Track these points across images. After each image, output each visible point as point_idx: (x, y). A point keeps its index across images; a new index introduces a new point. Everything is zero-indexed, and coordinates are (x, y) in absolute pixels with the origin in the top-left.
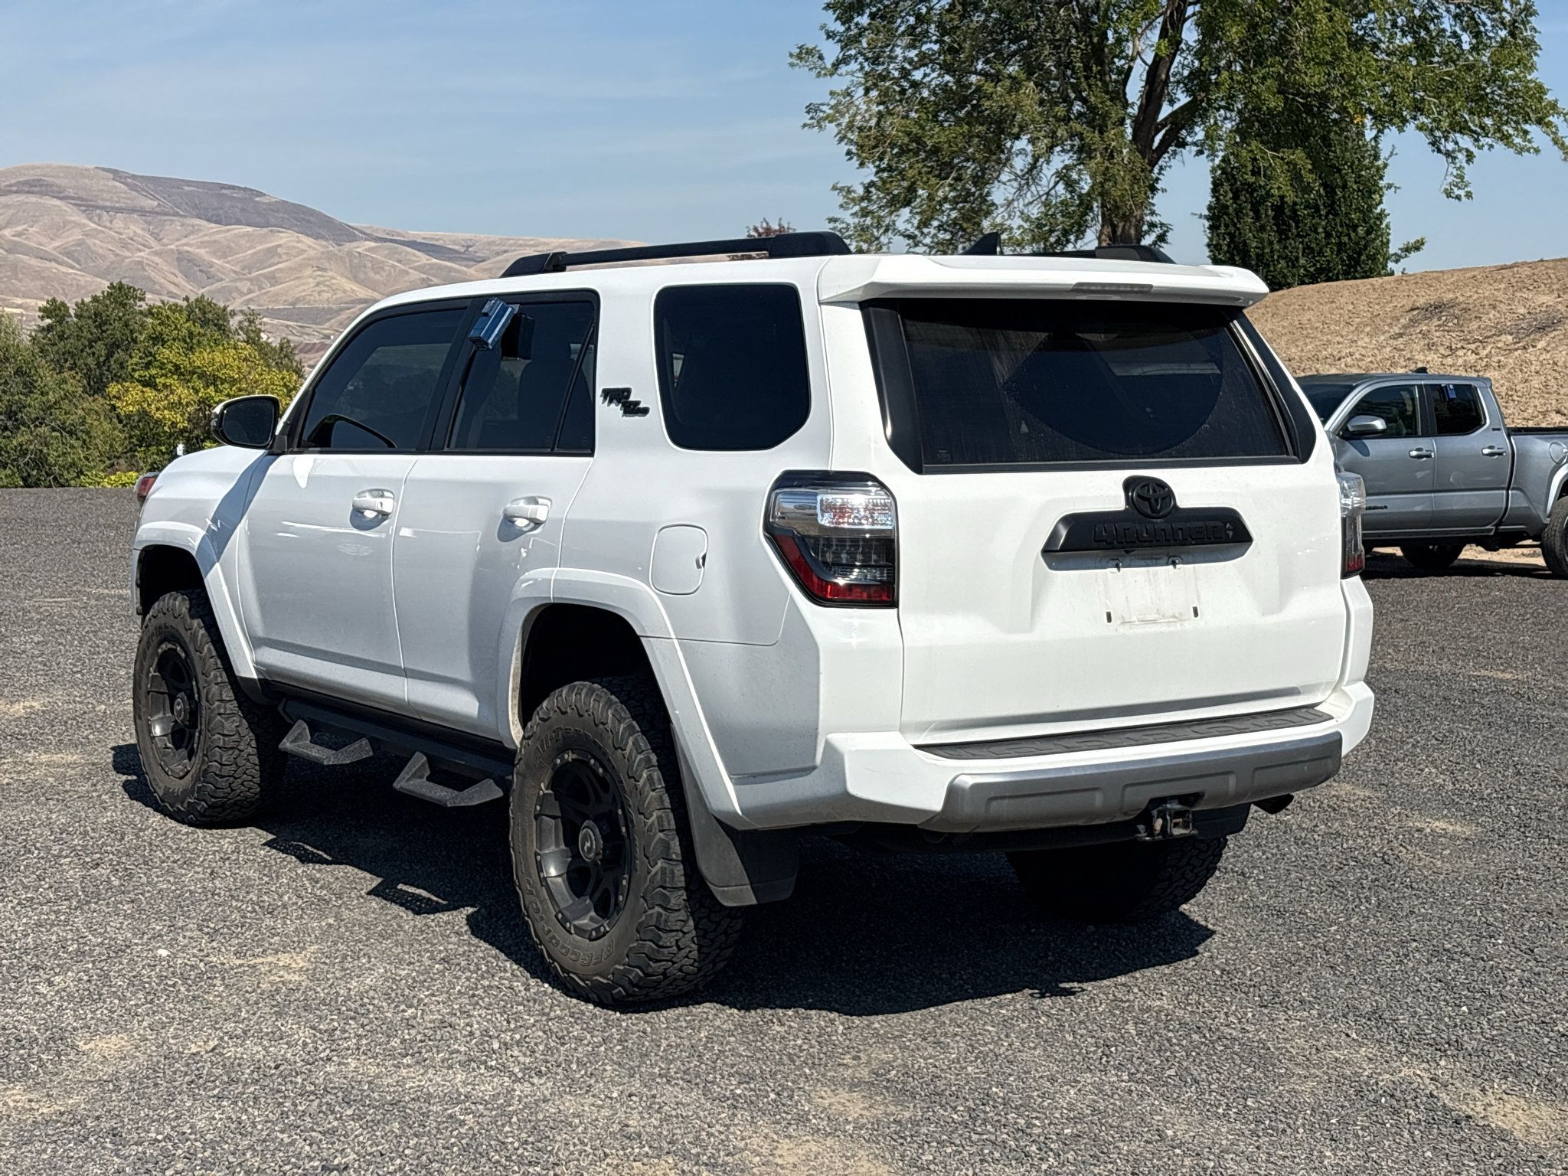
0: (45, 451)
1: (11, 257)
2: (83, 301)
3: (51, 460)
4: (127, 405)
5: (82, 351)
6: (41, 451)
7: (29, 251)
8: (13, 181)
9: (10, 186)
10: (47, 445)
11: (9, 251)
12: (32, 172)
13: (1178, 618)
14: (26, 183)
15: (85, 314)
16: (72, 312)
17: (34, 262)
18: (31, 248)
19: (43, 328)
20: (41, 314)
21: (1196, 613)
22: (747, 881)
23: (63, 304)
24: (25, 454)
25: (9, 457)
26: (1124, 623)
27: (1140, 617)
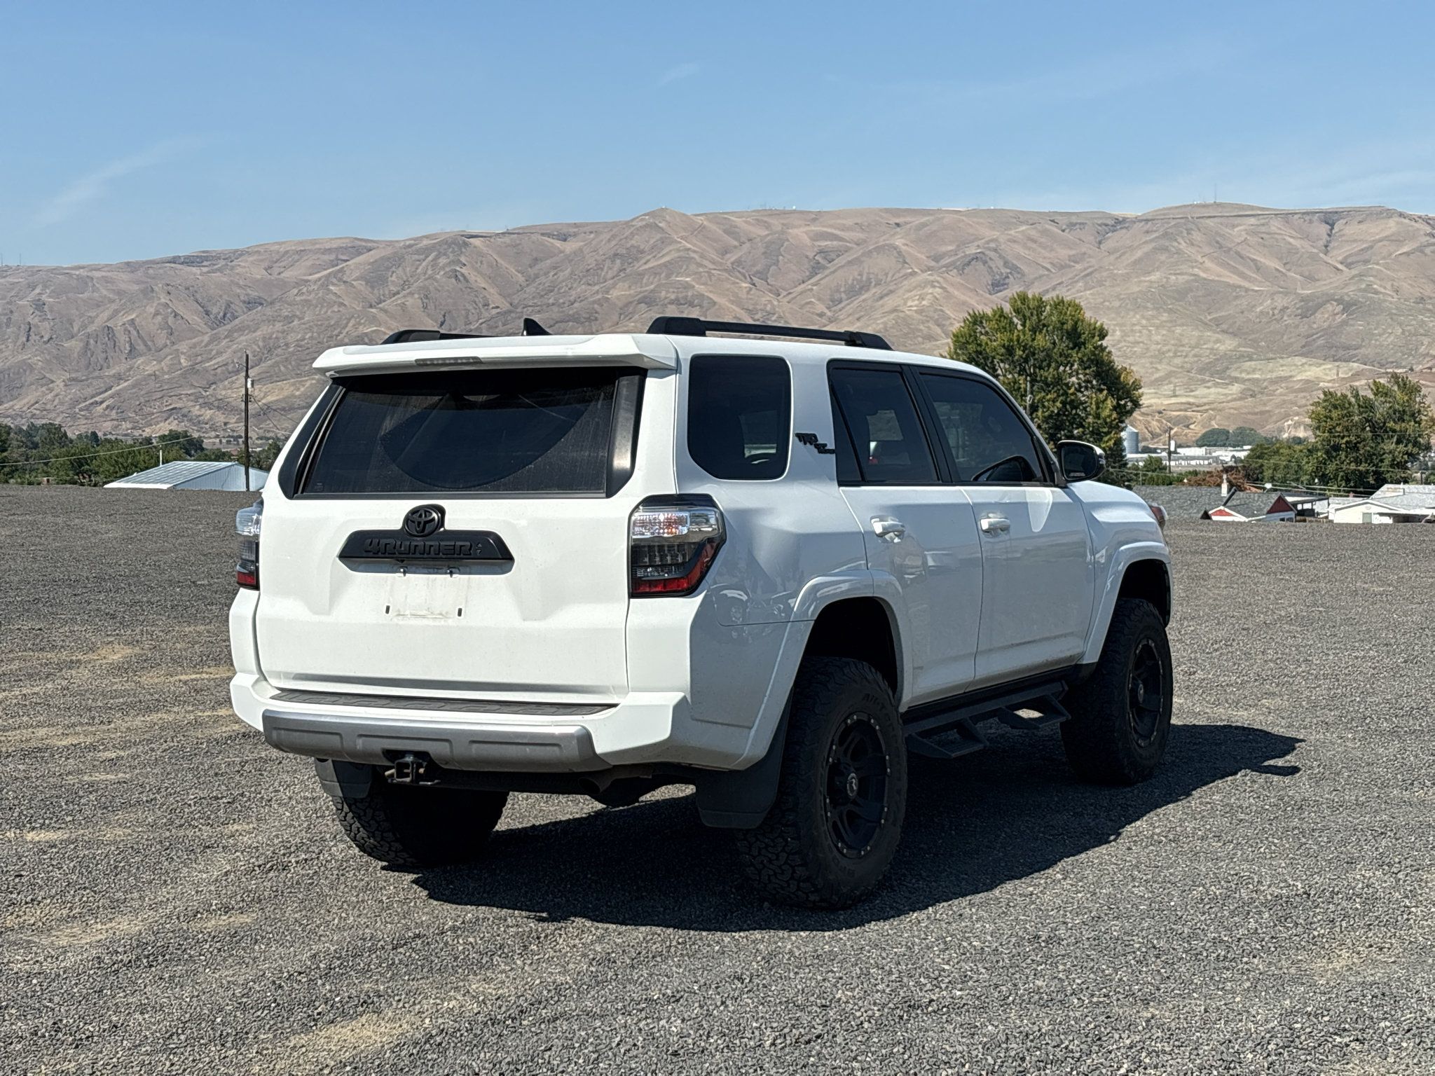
13: (444, 616)
21: (460, 613)
26: (399, 615)
27: (414, 612)
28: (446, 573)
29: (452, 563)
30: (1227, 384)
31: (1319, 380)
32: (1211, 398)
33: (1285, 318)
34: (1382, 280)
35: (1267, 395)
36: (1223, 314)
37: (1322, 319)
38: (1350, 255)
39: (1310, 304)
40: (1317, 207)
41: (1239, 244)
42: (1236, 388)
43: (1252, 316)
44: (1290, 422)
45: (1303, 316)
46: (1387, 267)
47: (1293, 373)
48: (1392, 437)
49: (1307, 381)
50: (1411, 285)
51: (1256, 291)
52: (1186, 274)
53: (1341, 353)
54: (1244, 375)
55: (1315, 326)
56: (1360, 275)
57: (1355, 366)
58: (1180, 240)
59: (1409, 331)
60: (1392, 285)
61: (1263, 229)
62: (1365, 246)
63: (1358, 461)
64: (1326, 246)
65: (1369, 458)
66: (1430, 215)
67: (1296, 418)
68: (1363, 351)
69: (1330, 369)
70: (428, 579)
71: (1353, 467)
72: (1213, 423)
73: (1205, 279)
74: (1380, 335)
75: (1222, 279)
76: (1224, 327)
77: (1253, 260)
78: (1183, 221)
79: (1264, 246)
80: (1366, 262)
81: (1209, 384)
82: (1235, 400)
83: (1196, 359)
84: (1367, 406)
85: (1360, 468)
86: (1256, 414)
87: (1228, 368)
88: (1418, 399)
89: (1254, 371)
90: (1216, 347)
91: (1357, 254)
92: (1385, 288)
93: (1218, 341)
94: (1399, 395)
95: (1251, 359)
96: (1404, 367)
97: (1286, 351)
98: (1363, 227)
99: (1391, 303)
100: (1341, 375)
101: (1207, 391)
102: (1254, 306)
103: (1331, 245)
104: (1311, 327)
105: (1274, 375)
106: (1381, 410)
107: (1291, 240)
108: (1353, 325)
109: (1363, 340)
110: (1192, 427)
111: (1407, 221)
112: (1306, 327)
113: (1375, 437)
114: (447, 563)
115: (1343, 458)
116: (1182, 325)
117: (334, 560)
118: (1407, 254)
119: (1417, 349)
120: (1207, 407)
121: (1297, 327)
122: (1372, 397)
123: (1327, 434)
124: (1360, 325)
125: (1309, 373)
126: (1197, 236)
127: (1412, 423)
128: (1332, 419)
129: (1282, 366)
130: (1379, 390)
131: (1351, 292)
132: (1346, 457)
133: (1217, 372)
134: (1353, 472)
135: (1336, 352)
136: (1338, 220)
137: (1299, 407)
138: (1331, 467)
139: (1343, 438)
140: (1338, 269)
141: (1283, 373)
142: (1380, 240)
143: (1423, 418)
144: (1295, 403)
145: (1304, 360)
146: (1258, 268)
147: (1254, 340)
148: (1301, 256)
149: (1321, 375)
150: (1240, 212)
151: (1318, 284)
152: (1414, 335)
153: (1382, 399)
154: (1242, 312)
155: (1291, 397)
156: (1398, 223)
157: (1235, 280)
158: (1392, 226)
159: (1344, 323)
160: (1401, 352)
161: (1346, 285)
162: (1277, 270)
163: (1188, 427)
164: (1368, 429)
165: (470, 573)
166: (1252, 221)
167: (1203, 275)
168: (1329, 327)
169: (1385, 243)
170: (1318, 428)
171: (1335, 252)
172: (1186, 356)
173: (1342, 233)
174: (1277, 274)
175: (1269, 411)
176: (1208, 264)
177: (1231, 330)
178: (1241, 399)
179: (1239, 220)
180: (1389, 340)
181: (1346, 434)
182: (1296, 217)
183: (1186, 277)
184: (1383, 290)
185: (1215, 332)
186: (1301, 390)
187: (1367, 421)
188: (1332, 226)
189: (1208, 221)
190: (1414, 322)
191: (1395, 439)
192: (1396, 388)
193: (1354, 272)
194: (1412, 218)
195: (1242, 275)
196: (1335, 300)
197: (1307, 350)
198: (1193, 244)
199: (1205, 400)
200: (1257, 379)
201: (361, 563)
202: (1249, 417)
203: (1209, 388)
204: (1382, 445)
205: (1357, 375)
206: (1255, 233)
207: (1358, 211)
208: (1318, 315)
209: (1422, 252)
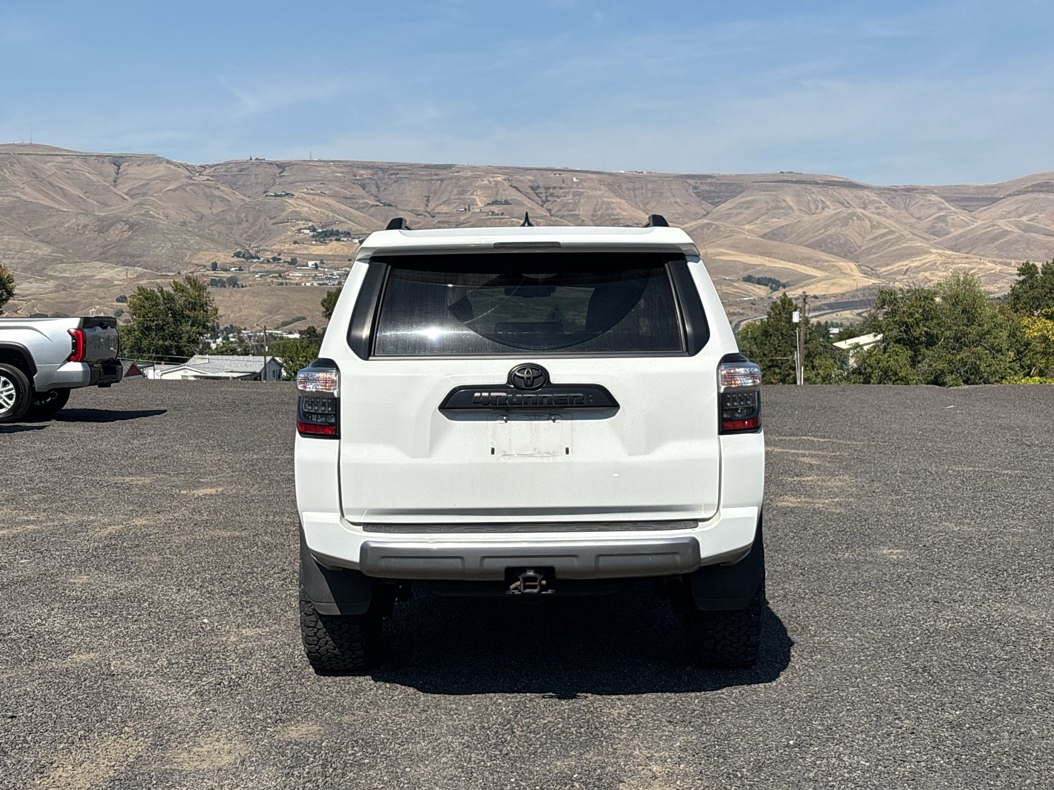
0: (978, 362)
1: (1026, 235)
2: (1047, 262)
3: (982, 369)
4: (1034, 332)
5: (1045, 296)
6: (976, 363)
7: (1037, 230)
8: (1029, 184)
9: (1028, 187)
10: (980, 359)
11: (1024, 231)
12: (1042, 178)
13: (551, 454)
14: (1038, 185)
15: (1049, 271)
16: (1040, 271)
17: (1041, 237)
18: (1040, 228)
19: (1020, 282)
20: (1018, 272)
21: (567, 452)
22: (333, 600)
23: (1034, 265)
24: (965, 365)
25: (955, 367)
26: (505, 455)
27: (519, 452)
28: (548, 419)
29: (553, 411)
30: (45, 280)
31: (113, 279)
32: (34, 290)
33: (87, 233)
34: (156, 208)
35: (75, 289)
36: (40, 227)
37: (114, 234)
38: (132, 189)
39: (105, 223)
40: (107, 152)
41: (50, 176)
42: (51, 284)
43: (62, 230)
44: (93, 310)
45: (100, 231)
46: (159, 198)
47: (94, 273)
48: (188, 321)
49: (105, 280)
50: (177, 213)
51: (65, 212)
52: (10, 196)
53: (128, 260)
54: (57, 274)
55: (109, 239)
56: (141, 204)
57: (140, 269)
58: (5, 171)
59: (177, 245)
60: (164, 212)
61: (67, 165)
62: (143, 182)
63: (164, 339)
64: (115, 181)
65: (172, 336)
66: (189, 163)
67: (98, 307)
68: (144, 258)
69: (121, 272)
70: (531, 424)
71: (161, 342)
72: (35, 309)
73: (25, 201)
74: (156, 248)
75: (38, 201)
76: (41, 237)
77: (61, 189)
78: (6, 156)
79: (69, 178)
80: (144, 194)
81: (31, 280)
82: (51, 292)
83: (20, 261)
84: (169, 299)
85: (166, 343)
86: (68, 303)
87: (45, 269)
88: (205, 295)
89: (65, 271)
90: (35, 252)
91: (137, 188)
92: (158, 214)
93: (37, 248)
94: (191, 291)
95: (62, 262)
96: (174, 272)
97: (88, 257)
98: (142, 168)
99: (163, 224)
100: (129, 276)
101: (30, 285)
102: (63, 223)
103: (119, 181)
104: (105, 240)
105: (80, 274)
106: (180, 301)
107: (89, 176)
108: (136, 240)
109: (144, 251)
110: (19, 312)
111: (172, 167)
112: (102, 240)
113: (176, 321)
114: (548, 411)
115: (154, 336)
116: (9, 235)
117: (435, 411)
118: (174, 190)
119: (182, 259)
120: (28, 298)
121: (95, 239)
122: (172, 292)
123: (141, 319)
124: (141, 240)
125: (105, 274)
126: (17, 168)
127: (202, 312)
128: (145, 308)
129: (86, 268)
130: (177, 287)
131: (134, 215)
132: (156, 335)
133: (37, 271)
134: (161, 346)
135: (125, 259)
136: (122, 163)
137: (100, 299)
138: (145, 343)
139: (153, 321)
140: (124, 199)
141: (87, 273)
142: (155, 179)
143: (209, 308)
144: (95, 296)
145: (102, 264)
146: (65, 194)
147: (64, 248)
148: (97, 187)
149: (114, 275)
150: (51, 153)
151: (109, 208)
152: (180, 249)
153: (180, 294)
154: (55, 227)
155: (93, 291)
156: (166, 167)
157: (47, 202)
158: (161, 169)
159: (130, 238)
160: (172, 260)
161: (131, 210)
162: (79, 197)
163: (16, 312)
164: (170, 315)
165: (572, 419)
166: (60, 159)
167: (24, 198)
168: (119, 240)
169: (157, 181)
170: (135, 314)
171: (121, 186)
172: (13, 258)
173: (126, 172)
174: (80, 200)
175: (76, 301)
176: (27, 189)
177: (46, 240)
178: (56, 291)
179: (49, 158)
180: (163, 251)
181: (155, 318)
182: (92, 158)
183: (12, 199)
184: (157, 216)
185: (34, 241)
186: (99, 286)
187: (170, 309)
188: (119, 166)
189: (26, 157)
190: (180, 240)
191: (190, 323)
192: (189, 286)
193: (136, 201)
194: (175, 165)
195: (54, 199)
196: (124, 221)
197: (104, 257)
198: (15, 174)
199: (28, 292)
200: (68, 277)
201: (459, 413)
202: (63, 305)
203: (31, 283)
204: (181, 327)
205: (141, 276)
206: (61, 169)
207: (137, 157)
208: (111, 231)
209: (184, 190)
